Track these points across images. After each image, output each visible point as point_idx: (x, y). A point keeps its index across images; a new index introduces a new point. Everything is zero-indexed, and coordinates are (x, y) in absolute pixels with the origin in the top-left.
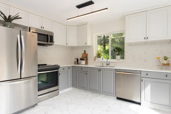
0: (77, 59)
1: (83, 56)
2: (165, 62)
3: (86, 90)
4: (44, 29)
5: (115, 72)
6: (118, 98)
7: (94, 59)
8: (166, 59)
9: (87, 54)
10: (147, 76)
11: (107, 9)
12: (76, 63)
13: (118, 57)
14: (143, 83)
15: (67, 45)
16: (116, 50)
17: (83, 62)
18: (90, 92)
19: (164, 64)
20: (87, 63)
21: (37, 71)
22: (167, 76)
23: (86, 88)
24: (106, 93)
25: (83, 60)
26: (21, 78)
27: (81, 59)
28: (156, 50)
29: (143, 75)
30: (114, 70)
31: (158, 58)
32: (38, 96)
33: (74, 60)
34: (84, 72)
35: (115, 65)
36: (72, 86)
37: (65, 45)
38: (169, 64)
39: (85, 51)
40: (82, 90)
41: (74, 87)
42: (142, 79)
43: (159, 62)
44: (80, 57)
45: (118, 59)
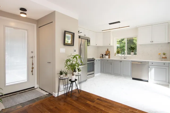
0: (102, 55)
1: (106, 53)
2: (164, 56)
3: (111, 74)
4: (86, 36)
5: (131, 62)
6: (133, 79)
7: (114, 55)
8: (164, 54)
9: (109, 51)
10: (152, 65)
11: (129, 26)
12: (102, 57)
13: (132, 53)
14: (149, 69)
15: (96, 45)
16: (131, 48)
17: (107, 57)
18: (114, 76)
19: (163, 58)
20: (109, 58)
21: (87, 61)
22: (164, 64)
23: (111, 73)
24: (125, 76)
25: (107, 55)
26: (82, 65)
27: (105, 55)
28: (159, 49)
29: (150, 64)
30: (131, 61)
31: (160, 54)
32: (88, 75)
33: (100, 55)
34: (109, 63)
35: (130, 58)
36: (101, 72)
37: (95, 45)
38: (166, 57)
39: (108, 49)
40: (108, 75)
41: (102, 73)
42: (149, 66)
43: (160, 56)
44: (104, 53)
45: (132, 55)
